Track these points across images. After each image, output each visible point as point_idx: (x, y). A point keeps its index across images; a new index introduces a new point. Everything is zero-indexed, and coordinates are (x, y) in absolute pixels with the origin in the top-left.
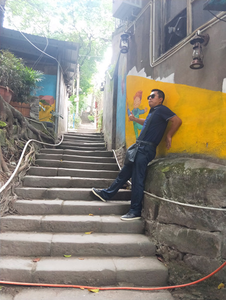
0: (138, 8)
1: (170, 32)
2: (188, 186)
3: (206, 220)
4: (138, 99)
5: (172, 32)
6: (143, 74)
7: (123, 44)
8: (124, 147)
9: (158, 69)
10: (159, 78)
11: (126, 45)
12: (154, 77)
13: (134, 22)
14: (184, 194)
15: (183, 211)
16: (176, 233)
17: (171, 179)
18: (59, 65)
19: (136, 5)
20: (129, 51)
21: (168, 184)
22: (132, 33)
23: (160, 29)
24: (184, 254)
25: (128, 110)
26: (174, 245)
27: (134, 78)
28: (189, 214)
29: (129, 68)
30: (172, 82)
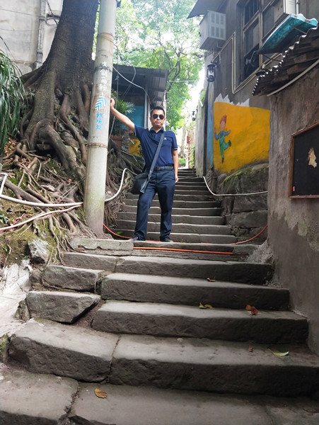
0: (222, 41)
1: (246, 63)
2: (253, 182)
3: (264, 203)
4: (223, 123)
5: (248, 64)
6: (227, 100)
7: (209, 74)
8: (212, 169)
9: (238, 96)
10: (239, 103)
11: (213, 74)
12: (235, 103)
13: (219, 53)
14: (250, 188)
15: (249, 200)
16: (245, 217)
17: (242, 179)
18: (146, 94)
19: (220, 38)
20: (216, 80)
21: (240, 184)
22: (218, 62)
23: (240, 60)
24: (249, 229)
25: (215, 133)
26: (243, 225)
27: (220, 104)
28: (253, 201)
29: (216, 95)
30: (248, 106)
